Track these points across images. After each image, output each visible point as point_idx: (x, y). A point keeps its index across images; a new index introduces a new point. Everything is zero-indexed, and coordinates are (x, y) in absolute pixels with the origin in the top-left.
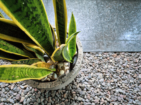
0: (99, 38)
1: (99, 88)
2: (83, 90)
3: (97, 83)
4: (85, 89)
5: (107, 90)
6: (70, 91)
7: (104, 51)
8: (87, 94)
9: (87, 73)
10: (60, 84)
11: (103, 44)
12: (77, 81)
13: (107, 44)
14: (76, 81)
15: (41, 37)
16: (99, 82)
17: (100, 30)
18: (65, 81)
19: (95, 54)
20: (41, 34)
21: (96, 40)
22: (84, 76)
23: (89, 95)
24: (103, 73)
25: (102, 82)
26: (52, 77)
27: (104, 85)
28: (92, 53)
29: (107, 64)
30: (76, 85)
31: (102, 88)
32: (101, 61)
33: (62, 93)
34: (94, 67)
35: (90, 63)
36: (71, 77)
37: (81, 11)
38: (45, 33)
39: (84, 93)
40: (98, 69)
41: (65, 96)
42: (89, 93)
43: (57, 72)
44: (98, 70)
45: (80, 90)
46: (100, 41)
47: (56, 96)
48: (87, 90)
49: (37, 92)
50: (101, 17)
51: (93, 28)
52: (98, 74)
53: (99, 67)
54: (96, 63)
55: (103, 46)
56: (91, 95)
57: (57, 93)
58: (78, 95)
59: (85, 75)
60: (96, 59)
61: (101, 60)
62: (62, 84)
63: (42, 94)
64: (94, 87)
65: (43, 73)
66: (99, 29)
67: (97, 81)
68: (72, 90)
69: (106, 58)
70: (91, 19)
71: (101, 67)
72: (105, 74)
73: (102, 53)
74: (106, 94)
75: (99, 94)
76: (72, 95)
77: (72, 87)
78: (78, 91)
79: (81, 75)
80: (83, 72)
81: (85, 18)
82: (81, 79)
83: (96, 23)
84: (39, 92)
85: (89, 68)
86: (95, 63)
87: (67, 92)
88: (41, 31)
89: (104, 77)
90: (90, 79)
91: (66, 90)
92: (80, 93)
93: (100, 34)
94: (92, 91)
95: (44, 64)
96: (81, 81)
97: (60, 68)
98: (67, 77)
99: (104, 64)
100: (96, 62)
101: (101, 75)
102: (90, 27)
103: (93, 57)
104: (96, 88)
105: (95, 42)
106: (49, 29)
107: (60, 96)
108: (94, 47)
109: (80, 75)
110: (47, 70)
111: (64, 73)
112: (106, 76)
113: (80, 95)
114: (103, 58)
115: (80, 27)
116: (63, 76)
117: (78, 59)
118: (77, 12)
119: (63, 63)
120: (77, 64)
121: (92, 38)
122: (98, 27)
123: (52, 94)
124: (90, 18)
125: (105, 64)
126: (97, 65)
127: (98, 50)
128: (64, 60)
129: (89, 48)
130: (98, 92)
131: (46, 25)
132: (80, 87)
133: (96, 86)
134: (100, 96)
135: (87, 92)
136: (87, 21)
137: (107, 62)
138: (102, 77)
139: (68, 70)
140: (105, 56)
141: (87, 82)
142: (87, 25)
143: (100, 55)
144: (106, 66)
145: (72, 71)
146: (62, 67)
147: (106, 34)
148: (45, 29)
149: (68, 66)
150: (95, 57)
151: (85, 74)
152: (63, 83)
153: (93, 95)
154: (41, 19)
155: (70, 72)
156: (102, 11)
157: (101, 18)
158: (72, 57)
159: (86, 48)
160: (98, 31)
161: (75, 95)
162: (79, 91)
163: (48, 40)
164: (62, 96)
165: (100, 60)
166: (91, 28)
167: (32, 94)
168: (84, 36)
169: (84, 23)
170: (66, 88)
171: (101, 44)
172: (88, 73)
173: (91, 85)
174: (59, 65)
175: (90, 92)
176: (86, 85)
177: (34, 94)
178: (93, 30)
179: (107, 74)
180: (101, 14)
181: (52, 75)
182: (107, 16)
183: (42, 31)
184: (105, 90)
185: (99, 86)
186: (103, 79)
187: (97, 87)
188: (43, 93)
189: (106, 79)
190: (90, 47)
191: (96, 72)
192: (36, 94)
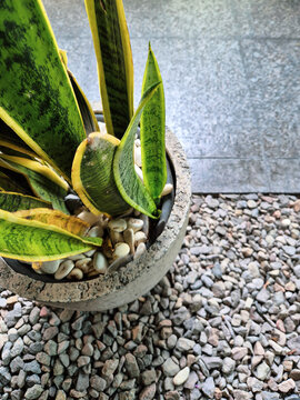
0: (247, 150)
1: (248, 310)
2: (194, 315)
3: (242, 292)
4: (202, 312)
5: (273, 317)
6: (152, 317)
7: (262, 189)
8: (209, 328)
9: (210, 260)
10: (114, 290)
11: (261, 170)
12: (177, 285)
13: (274, 168)
14: (172, 286)
15: (37, 113)
16: (249, 289)
17: (250, 125)
18: (130, 278)
19: (235, 200)
20: (36, 104)
21: (238, 157)
22: (200, 269)
23: (214, 330)
24: (261, 260)
25: (259, 290)
26: (88, 264)
27: (263, 300)
28: (224, 196)
29: (272, 232)
30: (175, 297)
31: (256, 310)
32: (252, 223)
33: (128, 323)
34: (232, 240)
35: (219, 230)
36: (150, 264)
37: (194, 69)
38: (48, 99)
39: (198, 323)
40: (244, 246)
41: (138, 333)
42: (214, 324)
43: (106, 249)
44: (244, 250)
45: (186, 315)
46: (251, 161)
47: (107, 332)
48: (209, 316)
49: (49, 318)
50: (254, 89)
51: (230, 120)
52: (243, 263)
53: (247, 242)
54: (239, 229)
55: (259, 177)
56: (221, 333)
57: (113, 323)
58: (180, 331)
59: (204, 267)
60: (238, 216)
61: (255, 218)
62: (118, 288)
63: (63, 327)
64: (231, 307)
65: (53, 247)
66: (246, 122)
67: (241, 286)
68: (161, 316)
69: (271, 212)
70: (223, 95)
71: (253, 243)
72: (266, 262)
73: (256, 197)
74: (271, 329)
75: (247, 328)
76: (159, 330)
77: (159, 305)
78: (179, 319)
79: (190, 265)
80: (197, 256)
81: (204, 91)
82: (191, 278)
83: (239, 105)
84: (55, 320)
85: (215, 242)
86: (235, 229)
87: (145, 320)
88: (33, 92)
89: (265, 273)
90: (218, 279)
91: (142, 316)
92: (187, 326)
93: (252, 138)
94: (223, 320)
95: (58, 217)
96: (190, 284)
97: (117, 236)
98: (138, 264)
99: (264, 232)
100: (238, 226)
101: (252, 267)
102: (219, 118)
103: (230, 208)
104: (237, 309)
105: (236, 162)
106: (69, 95)
107: (121, 333)
108: (230, 179)
109: (188, 266)
110: (70, 240)
111: (130, 253)
112: (272, 270)
113: (185, 331)
114: (260, 213)
115: (190, 118)
116: (124, 263)
117: (174, 207)
118: (181, 73)
119: (127, 221)
120: (170, 223)
121: (225, 150)
122: (246, 117)
123: (95, 328)
124: (219, 91)
125: (268, 232)
126: (240, 234)
127: (243, 187)
128: (129, 212)
129: (217, 182)
130: (243, 323)
131: (53, 72)
132: (186, 305)
133: (239, 303)
134: (250, 335)
135: (207, 323)
136: (211, 100)
137: (272, 224)
138: (258, 273)
139: (143, 245)
140: (265, 205)
141: (211, 289)
142: (209, 112)
143: (251, 204)
144: (270, 239)
145: (154, 245)
146: (122, 233)
147: (269, 139)
148: (48, 85)
149: (142, 230)
150: (233, 208)
151: (203, 262)
152: (125, 284)
153: (228, 332)
154: (29, 45)
155: (148, 248)
156: (257, 71)
157: (252, 90)
158: (156, 201)
159: (207, 182)
160: (243, 128)
161: (169, 331)
162: (183, 317)
163: (63, 128)
164: (129, 332)
165: (251, 219)
166: (222, 120)
167: (32, 325)
168: (201, 145)
169: (200, 105)
170: (140, 308)
171: (253, 169)
172: (213, 260)
173: (222, 297)
174: (113, 225)
175: (217, 321)
176: (206, 297)
177: (37, 326)
178: (228, 126)
179: (273, 265)
180: (253, 80)
181: (90, 259)
182: (271, 85)
183: (40, 93)
184: (267, 316)
185: (249, 302)
186: (261, 281)
187: (240, 306)
188: (67, 324)
189: (271, 280)
190: (221, 177)
191: (239, 257)
192: (42, 325)
